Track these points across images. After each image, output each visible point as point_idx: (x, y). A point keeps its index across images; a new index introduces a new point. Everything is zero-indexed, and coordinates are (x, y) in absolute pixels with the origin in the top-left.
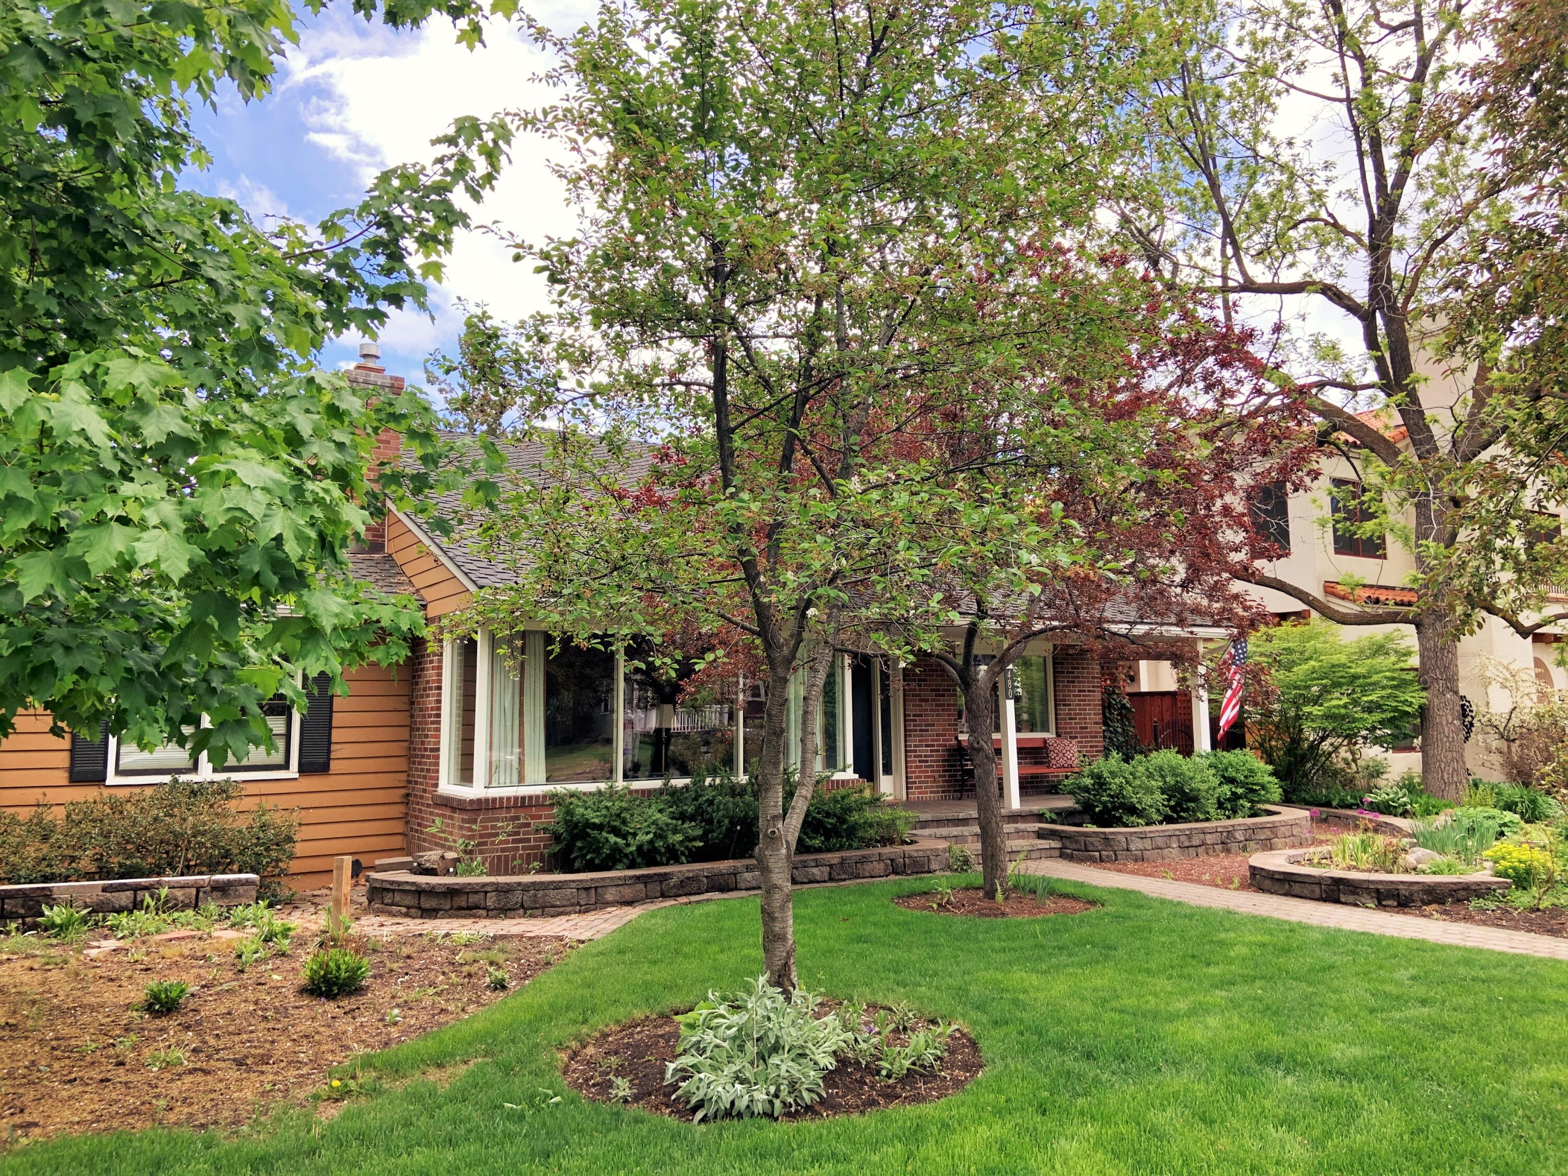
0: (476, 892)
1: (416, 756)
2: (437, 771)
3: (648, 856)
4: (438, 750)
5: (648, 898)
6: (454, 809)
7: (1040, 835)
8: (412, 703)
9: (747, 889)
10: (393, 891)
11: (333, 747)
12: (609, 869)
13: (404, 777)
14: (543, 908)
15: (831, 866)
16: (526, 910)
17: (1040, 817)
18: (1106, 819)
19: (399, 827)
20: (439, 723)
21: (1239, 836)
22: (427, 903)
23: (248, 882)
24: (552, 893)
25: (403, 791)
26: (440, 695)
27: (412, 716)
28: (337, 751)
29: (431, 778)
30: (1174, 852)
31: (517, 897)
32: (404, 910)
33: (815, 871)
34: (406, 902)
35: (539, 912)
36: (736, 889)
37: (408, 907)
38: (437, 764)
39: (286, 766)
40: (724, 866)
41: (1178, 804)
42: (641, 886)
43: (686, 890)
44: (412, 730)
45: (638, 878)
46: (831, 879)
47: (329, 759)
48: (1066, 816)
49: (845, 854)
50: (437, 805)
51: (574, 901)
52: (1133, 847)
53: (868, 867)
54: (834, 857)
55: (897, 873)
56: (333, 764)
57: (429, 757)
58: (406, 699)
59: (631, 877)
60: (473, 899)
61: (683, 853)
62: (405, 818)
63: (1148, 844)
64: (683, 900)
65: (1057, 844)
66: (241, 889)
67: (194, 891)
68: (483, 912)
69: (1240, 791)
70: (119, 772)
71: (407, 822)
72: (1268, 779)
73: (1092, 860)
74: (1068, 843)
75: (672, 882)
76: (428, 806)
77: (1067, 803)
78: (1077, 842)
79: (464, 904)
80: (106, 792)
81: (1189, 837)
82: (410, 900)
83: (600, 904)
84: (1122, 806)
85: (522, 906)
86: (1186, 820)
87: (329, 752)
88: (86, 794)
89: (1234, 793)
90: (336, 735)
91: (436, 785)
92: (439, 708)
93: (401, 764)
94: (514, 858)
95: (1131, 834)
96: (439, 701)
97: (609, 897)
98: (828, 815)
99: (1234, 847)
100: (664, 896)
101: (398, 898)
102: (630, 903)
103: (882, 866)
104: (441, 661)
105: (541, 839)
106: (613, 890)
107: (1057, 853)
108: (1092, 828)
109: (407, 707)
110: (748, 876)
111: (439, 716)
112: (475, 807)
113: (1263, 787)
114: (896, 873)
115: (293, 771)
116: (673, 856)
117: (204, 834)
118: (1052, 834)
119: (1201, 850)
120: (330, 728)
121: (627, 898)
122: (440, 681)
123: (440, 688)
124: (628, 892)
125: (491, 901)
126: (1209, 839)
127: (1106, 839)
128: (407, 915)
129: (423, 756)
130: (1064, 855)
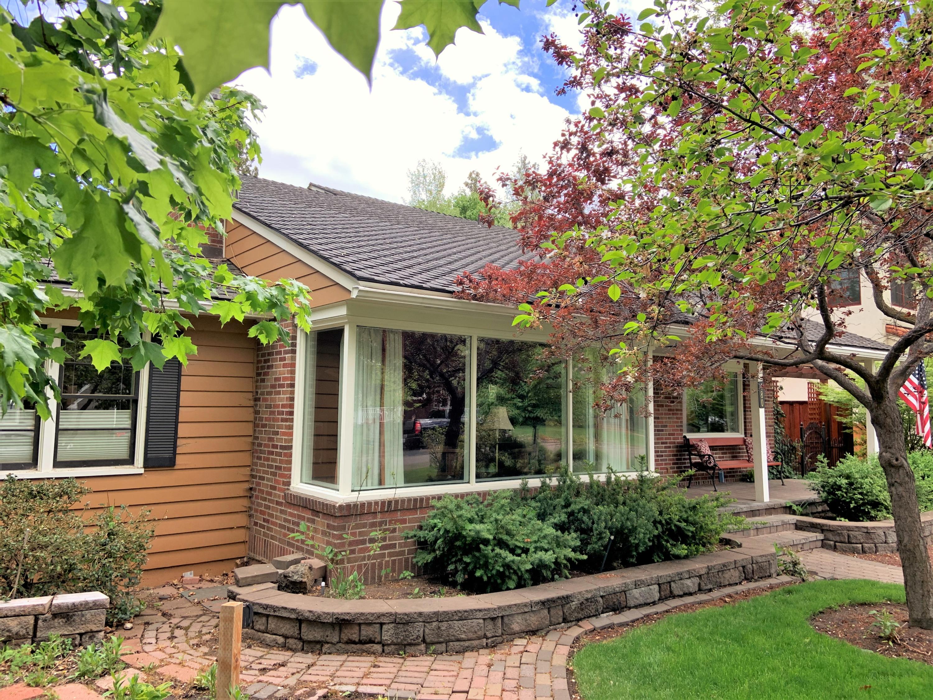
0: (370, 624)
1: (262, 452)
2: (290, 469)
4: (291, 447)
5: (552, 625)
6: (316, 512)
7: (799, 527)
8: (256, 400)
9: (636, 607)
10: (268, 616)
11: (179, 442)
13: (247, 471)
14: (447, 642)
15: (700, 577)
16: (428, 644)
17: (788, 510)
19: (242, 520)
20: (292, 420)
22: (309, 634)
23: (96, 605)
24: (457, 624)
25: (247, 486)
26: (293, 392)
27: (257, 412)
28: (183, 446)
29: (282, 476)
31: (417, 630)
32: (281, 640)
33: (688, 582)
34: (283, 631)
35: (442, 647)
36: (627, 607)
37: (286, 637)
38: (290, 462)
39: (130, 461)
40: (614, 583)
42: (546, 612)
43: (585, 613)
44: (256, 426)
46: (700, 590)
47: (175, 454)
48: (803, 509)
49: (708, 563)
50: (290, 504)
51: (481, 633)
52: (889, 540)
53: (727, 576)
54: (702, 567)
56: (180, 460)
57: (279, 454)
58: (250, 396)
59: (537, 604)
60: (367, 632)
61: (566, 566)
62: (249, 512)
65: (820, 536)
66: (88, 614)
67: (31, 619)
68: (378, 648)
71: (250, 516)
73: (854, 551)
74: (830, 535)
75: (573, 605)
76: (278, 503)
78: (836, 534)
79: (355, 637)
82: (288, 629)
83: (509, 637)
85: (424, 641)
87: (175, 447)
90: (183, 430)
91: (289, 484)
92: (292, 406)
93: (245, 459)
94: (380, 566)
96: (292, 399)
97: (516, 629)
100: (566, 620)
101: (272, 624)
102: (537, 633)
103: (737, 573)
104: (294, 359)
106: (519, 619)
107: (819, 543)
109: (252, 403)
110: (636, 592)
111: (292, 413)
112: (345, 513)
114: (746, 578)
115: (138, 467)
117: (43, 547)
118: (813, 527)
120: (177, 423)
121: (534, 627)
122: (293, 379)
123: (292, 386)
124: (534, 620)
125: (388, 634)
127: (868, 532)
128: (285, 647)
129: (272, 453)
130: (824, 545)
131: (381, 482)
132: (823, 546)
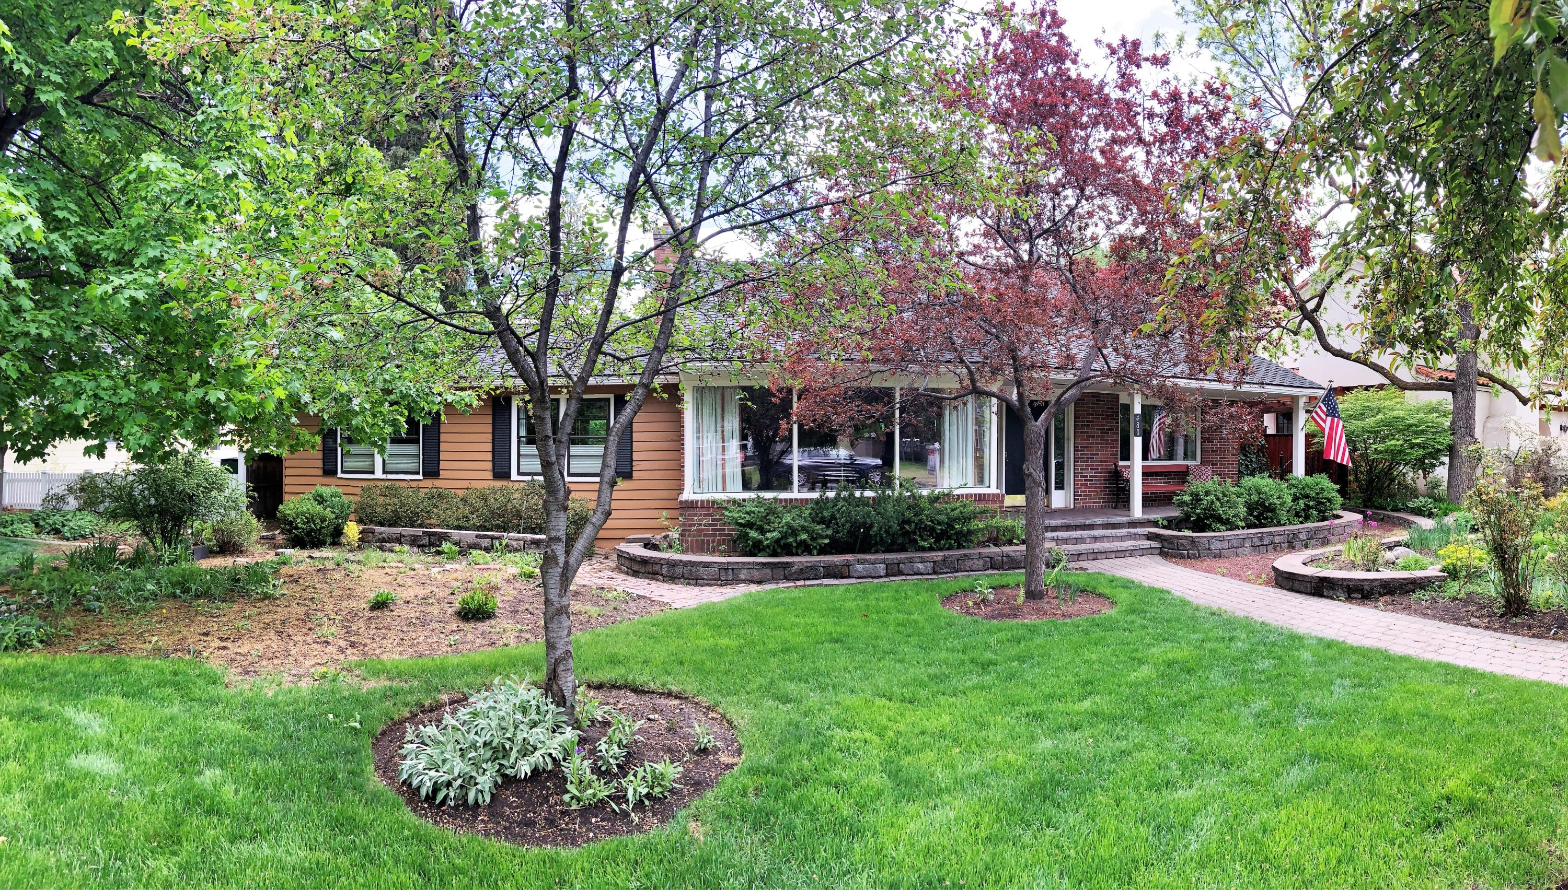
2: (685, 482)
3: (782, 547)
5: (774, 579)
7: (1150, 537)
9: (858, 578)
11: (634, 464)
12: (754, 555)
15: (935, 562)
17: (1155, 524)
18: (1200, 526)
21: (1303, 536)
24: (702, 570)
28: (637, 466)
29: (681, 488)
30: (1247, 550)
31: (679, 570)
33: (920, 565)
36: (849, 577)
40: (838, 559)
41: (1260, 514)
42: (768, 571)
43: (805, 576)
45: (764, 564)
46: (935, 573)
47: (633, 471)
48: (1171, 524)
49: (947, 553)
52: (1212, 547)
53: (969, 563)
54: (938, 555)
55: (995, 569)
56: (635, 474)
59: (758, 564)
63: (1225, 544)
64: (799, 583)
65: (1157, 545)
69: (1311, 503)
70: (519, 473)
72: (1334, 494)
73: (1182, 557)
74: (1166, 544)
75: (794, 569)
77: (1176, 513)
78: (1172, 543)
80: (511, 484)
81: (1261, 539)
82: (628, 564)
83: (736, 581)
84: (1212, 516)
86: (1264, 526)
87: (632, 466)
88: (499, 484)
89: (1306, 505)
90: (636, 456)
91: (684, 492)
94: (713, 541)
95: (1213, 537)
97: (743, 577)
98: (939, 523)
99: (1297, 544)
100: (787, 578)
102: (759, 582)
103: (981, 562)
105: (733, 530)
106: (745, 571)
107: (1158, 551)
108: (1188, 533)
110: (859, 567)
113: (1329, 500)
114: (993, 567)
116: (806, 549)
117: (532, 511)
118: (1156, 537)
119: (1270, 547)
120: (632, 452)
121: (756, 578)
124: (756, 574)
126: (1277, 539)
127: (1195, 541)
130: (1163, 553)
131: (724, 488)
132: (1160, 554)
